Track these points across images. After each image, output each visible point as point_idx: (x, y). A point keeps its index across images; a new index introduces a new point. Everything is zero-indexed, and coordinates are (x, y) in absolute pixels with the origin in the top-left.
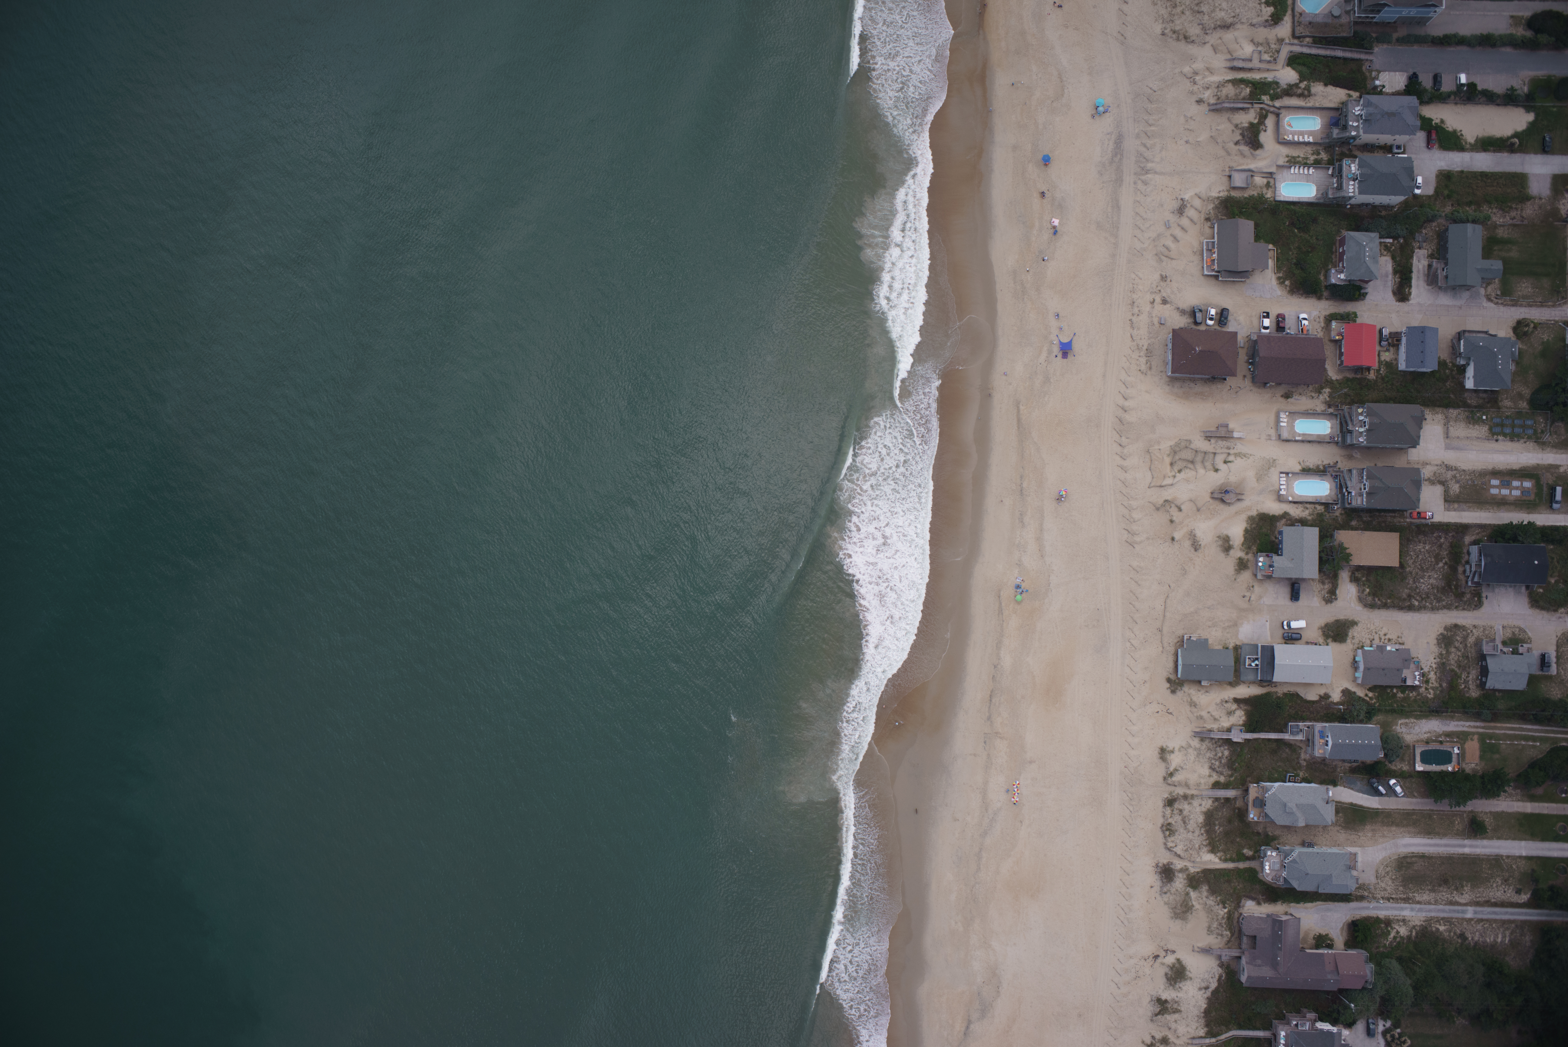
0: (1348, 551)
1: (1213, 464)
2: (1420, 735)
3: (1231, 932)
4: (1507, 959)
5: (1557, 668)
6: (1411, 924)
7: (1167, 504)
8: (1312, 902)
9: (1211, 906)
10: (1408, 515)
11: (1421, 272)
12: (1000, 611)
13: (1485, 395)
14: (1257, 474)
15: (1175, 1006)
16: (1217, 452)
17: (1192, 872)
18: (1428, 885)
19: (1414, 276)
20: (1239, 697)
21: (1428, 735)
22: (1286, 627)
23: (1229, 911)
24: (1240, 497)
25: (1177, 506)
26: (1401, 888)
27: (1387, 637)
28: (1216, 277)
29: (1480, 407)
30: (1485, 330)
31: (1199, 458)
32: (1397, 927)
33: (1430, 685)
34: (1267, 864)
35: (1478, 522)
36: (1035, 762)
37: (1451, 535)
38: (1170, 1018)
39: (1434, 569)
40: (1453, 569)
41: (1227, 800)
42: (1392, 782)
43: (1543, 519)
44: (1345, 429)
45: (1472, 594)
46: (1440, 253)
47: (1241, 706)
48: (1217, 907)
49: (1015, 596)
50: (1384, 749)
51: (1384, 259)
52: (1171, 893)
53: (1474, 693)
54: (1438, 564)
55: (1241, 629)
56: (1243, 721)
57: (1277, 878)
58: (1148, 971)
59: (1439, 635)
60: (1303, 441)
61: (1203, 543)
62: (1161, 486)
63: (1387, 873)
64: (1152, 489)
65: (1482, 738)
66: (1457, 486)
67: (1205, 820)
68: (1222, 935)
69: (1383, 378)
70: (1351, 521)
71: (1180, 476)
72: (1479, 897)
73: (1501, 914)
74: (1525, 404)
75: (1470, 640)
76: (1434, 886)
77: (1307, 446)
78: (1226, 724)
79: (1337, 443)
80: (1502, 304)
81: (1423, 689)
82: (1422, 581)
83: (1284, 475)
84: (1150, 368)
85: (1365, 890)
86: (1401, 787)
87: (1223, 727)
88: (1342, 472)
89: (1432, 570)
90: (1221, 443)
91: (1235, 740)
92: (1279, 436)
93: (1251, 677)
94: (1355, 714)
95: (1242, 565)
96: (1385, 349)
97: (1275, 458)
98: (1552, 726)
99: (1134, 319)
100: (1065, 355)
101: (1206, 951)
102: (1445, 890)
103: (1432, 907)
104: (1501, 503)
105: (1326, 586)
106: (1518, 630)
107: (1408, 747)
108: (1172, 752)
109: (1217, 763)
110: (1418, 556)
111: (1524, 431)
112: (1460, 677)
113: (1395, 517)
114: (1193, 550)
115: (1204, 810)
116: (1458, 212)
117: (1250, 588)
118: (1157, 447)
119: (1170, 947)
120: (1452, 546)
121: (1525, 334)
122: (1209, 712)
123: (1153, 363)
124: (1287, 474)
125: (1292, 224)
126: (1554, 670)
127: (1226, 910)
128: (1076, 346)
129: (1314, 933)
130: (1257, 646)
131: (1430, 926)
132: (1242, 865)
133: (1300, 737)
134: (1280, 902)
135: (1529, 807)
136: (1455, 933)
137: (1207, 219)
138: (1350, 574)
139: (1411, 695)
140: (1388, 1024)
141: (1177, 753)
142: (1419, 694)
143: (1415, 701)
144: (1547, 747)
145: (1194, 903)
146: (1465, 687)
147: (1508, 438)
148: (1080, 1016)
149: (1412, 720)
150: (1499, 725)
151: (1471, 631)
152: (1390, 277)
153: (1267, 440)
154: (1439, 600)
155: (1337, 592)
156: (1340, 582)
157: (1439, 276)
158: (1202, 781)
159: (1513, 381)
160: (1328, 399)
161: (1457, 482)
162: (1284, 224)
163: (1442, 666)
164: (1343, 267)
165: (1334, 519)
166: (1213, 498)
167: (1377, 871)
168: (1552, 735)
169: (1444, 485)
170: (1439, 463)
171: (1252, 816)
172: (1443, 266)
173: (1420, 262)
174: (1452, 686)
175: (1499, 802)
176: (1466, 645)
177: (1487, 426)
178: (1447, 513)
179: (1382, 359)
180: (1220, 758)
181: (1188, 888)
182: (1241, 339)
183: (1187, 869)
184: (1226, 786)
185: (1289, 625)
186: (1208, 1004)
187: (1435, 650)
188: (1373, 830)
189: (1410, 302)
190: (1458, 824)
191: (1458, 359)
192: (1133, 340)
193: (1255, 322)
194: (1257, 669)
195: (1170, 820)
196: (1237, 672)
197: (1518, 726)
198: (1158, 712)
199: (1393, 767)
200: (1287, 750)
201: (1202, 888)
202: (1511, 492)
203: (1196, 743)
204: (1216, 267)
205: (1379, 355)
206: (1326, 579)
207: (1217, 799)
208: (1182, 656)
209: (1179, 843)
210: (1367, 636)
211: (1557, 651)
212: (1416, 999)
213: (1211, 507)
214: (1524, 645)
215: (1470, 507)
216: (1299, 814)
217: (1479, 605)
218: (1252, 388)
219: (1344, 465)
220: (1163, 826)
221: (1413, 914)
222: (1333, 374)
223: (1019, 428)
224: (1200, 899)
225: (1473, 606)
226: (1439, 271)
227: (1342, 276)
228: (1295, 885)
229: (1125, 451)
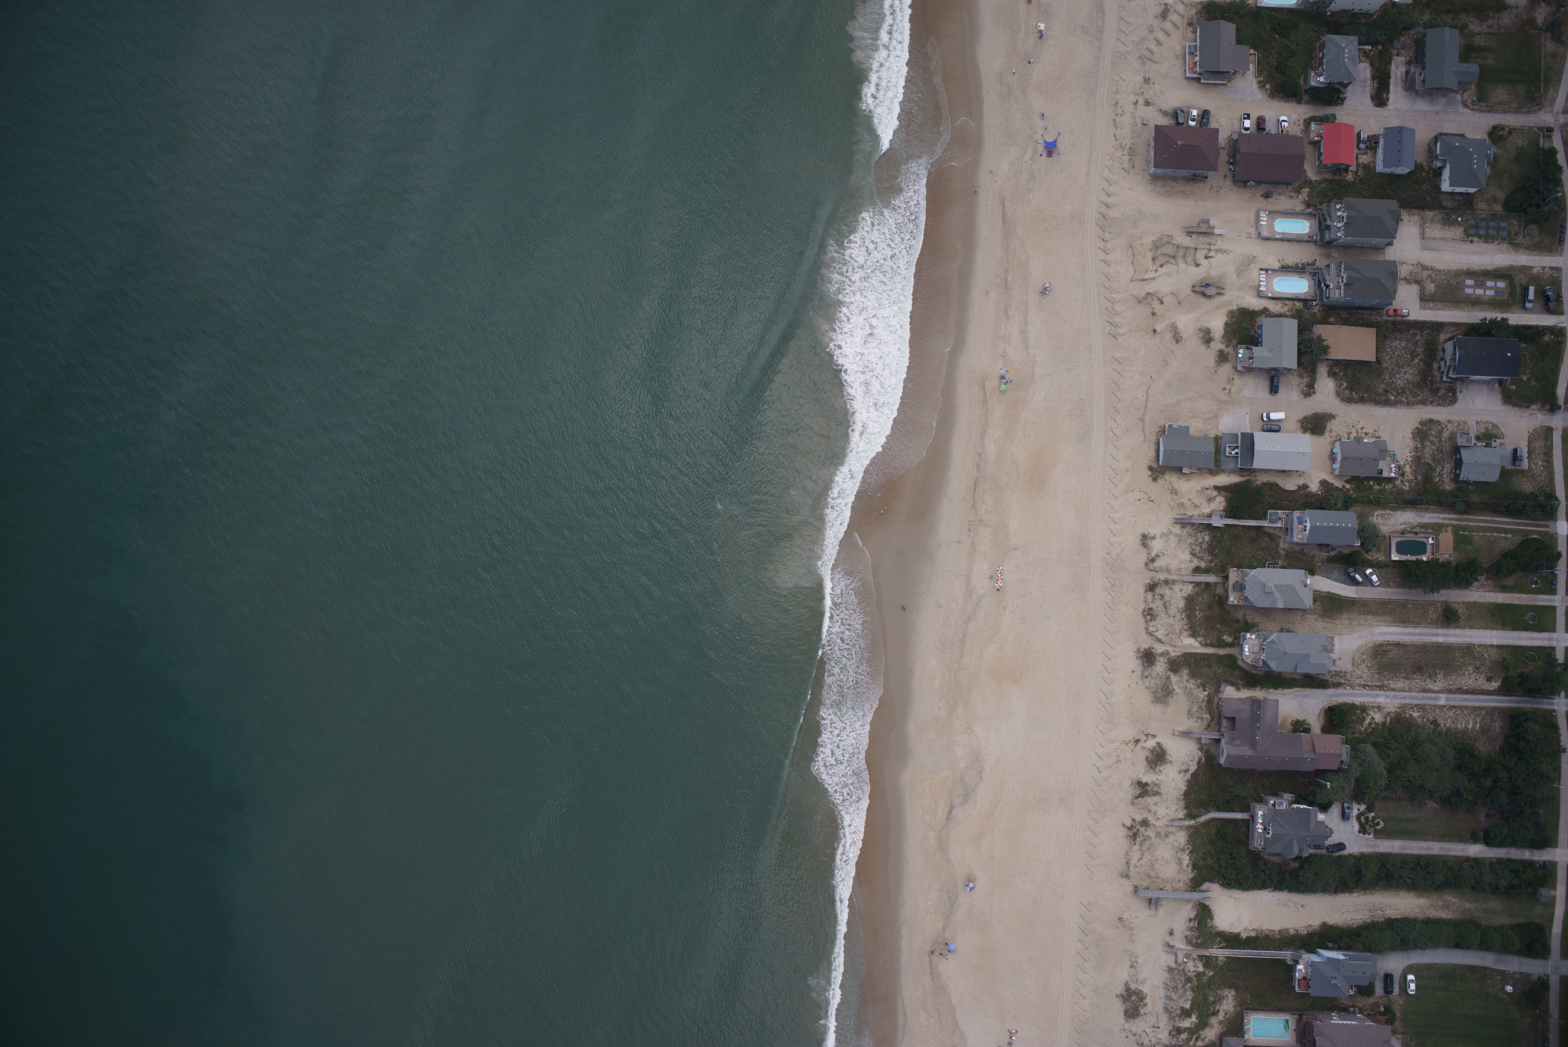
0: (1325, 343)
1: (1194, 260)
2: (1396, 526)
3: (1211, 716)
4: (1477, 744)
5: (1529, 463)
6: (1386, 710)
7: (1149, 298)
8: (1290, 688)
9: (1191, 689)
10: (1385, 313)
11: (1399, 78)
12: (985, 401)
13: (1460, 198)
14: (1237, 269)
15: (1155, 789)
16: (1199, 247)
17: (1173, 655)
18: (1402, 673)
19: (1392, 81)
20: (1219, 485)
21: (1404, 526)
22: (1265, 419)
23: (1209, 695)
24: (1220, 291)
25: (1159, 299)
26: (1376, 676)
27: (1364, 431)
28: (1198, 80)
29: (1455, 209)
30: (1462, 133)
31: (1180, 253)
32: (1372, 714)
33: (1406, 478)
34: (1247, 646)
35: (1453, 320)
36: (1018, 549)
37: (1426, 332)
38: (1150, 800)
39: (1410, 365)
40: (1428, 365)
41: (1208, 585)
42: (1369, 571)
43: (1516, 318)
44: (1323, 227)
45: (1447, 389)
46: (1418, 58)
47: (1222, 492)
48: (1197, 690)
49: (1000, 387)
50: (1361, 537)
51: (1362, 65)
52: (1152, 678)
53: (1449, 486)
54: (1413, 361)
55: (1221, 421)
56: (1224, 507)
57: (1256, 660)
58: (1128, 755)
59: (1414, 430)
60: (1282, 240)
61: (1184, 336)
62: (1143, 280)
63: (1363, 661)
64: (1135, 282)
65: (1456, 530)
66: (1433, 285)
67: (1185, 605)
68: (1202, 718)
69: (1361, 180)
70: (1329, 317)
71: (1161, 271)
72: (1452, 684)
73: (1472, 701)
74: (1499, 207)
75: (1444, 434)
76: (1408, 674)
77: (1286, 245)
78: (1206, 510)
79: (1315, 242)
80: (1478, 110)
81: (1399, 482)
82: (1398, 376)
83: (1264, 272)
84: (1133, 167)
85: (1342, 677)
86: (1377, 576)
87: (1203, 514)
88: (1321, 269)
89: (1408, 366)
90: (1202, 239)
91: (1215, 525)
92: (1259, 233)
93: (1231, 466)
94: (1333, 502)
95: (1222, 358)
96: (1363, 152)
97: (1255, 255)
98: (1523, 519)
99: (1118, 119)
100: (1050, 154)
101: (1186, 734)
102: (1419, 677)
103: (1407, 694)
104: (1475, 303)
105: (1305, 380)
106: (1491, 425)
107: (1384, 537)
108: (1154, 538)
109: (1198, 548)
110: (1394, 353)
111: (1498, 233)
112: (1435, 470)
113: (1371, 314)
114: (1174, 342)
115: (1185, 595)
116: (1436, 20)
117: (1231, 380)
118: (1139, 242)
119: (1151, 732)
120: (1427, 343)
121: (1501, 138)
122: (1189, 500)
123: (1135, 162)
124: (1267, 270)
125: (1273, 29)
126: (1525, 465)
127: (1206, 693)
128: (1060, 144)
129: (1291, 719)
130: (1237, 435)
131: (1404, 713)
132: (1222, 652)
133: (1279, 525)
134: (1259, 688)
135: (1500, 598)
136: (1428, 719)
137: (1190, 24)
138: (1328, 369)
139: (1387, 487)
140: (1363, 807)
141: (1158, 539)
142: (1395, 487)
143: (1391, 493)
144: (1518, 539)
145: (1175, 687)
146: (1440, 480)
147: (1483, 240)
148: (1061, 800)
149: (1388, 512)
150: (1472, 517)
151: (1446, 426)
152: (1369, 83)
153: (1247, 237)
154: (1414, 395)
155: (1316, 386)
156: (1318, 376)
157: (1417, 80)
158: (1183, 566)
159: (1488, 184)
160: (1307, 199)
161: (1433, 281)
162: (1265, 29)
163: (1417, 460)
164: (1323, 70)
165: (1312, 315)
166: (1194, 291)
167: (1353, 659)
168: (1523, 528)
169: (1420, 285)
170: (1415, 262)
171: (1231, 599)
172: (1420, 71)
173: (1397, 69)
174: (1427, 479)
175: (1472, 593)
176: (1441, 440)
177: (1462, 228)
178: (1422, 311)
179: (1360, 161)
180: (1200, 543)
181: (1169, 672)
182: (1223, 137)
183: (1168, 653)
184: (1207, 571)
185: (1268, 417)
186: (1187, 786)
187: (1411, 444)
188: (1350, 619)
189: (1388, 107)
190: (1432, 613)
191: (1434, 162)
192: (1116, 139)
193: (1236, 124)
194: (1237, 457)
195: (1151, 605)
196: (1217, 461)
197: (1490, 518)
198: (1140, 500)
199: (1369, 557)
200: (1266, 539)
201: (1182, 671)
202: (1485, 292)
203: (1177, 529)
204: (1198, 69)
205: (1357, 158)
206: (1305, 373)
207: (1197, 584)
208: (1163, 443)
209: (1160, 627)
210: (1344, 430)
211: (1529, 446)
212: (1389, 781)
213: (1192, 301)
214: (1497, 440)
215: (1445, 306)
216: (1277, 595)
217: (1453, 400)
218: (1232, 187)
219: (1321, 263)
220: (1144, 611)
221: (1388, 701)
222: (1312, 174)
223: (1004, 224)
224: (1181, 682)
225: (1448, 402)
226: (1417, 76)
227: (1322, 79)
228: (1274, 666)
229: (1108, 246)
